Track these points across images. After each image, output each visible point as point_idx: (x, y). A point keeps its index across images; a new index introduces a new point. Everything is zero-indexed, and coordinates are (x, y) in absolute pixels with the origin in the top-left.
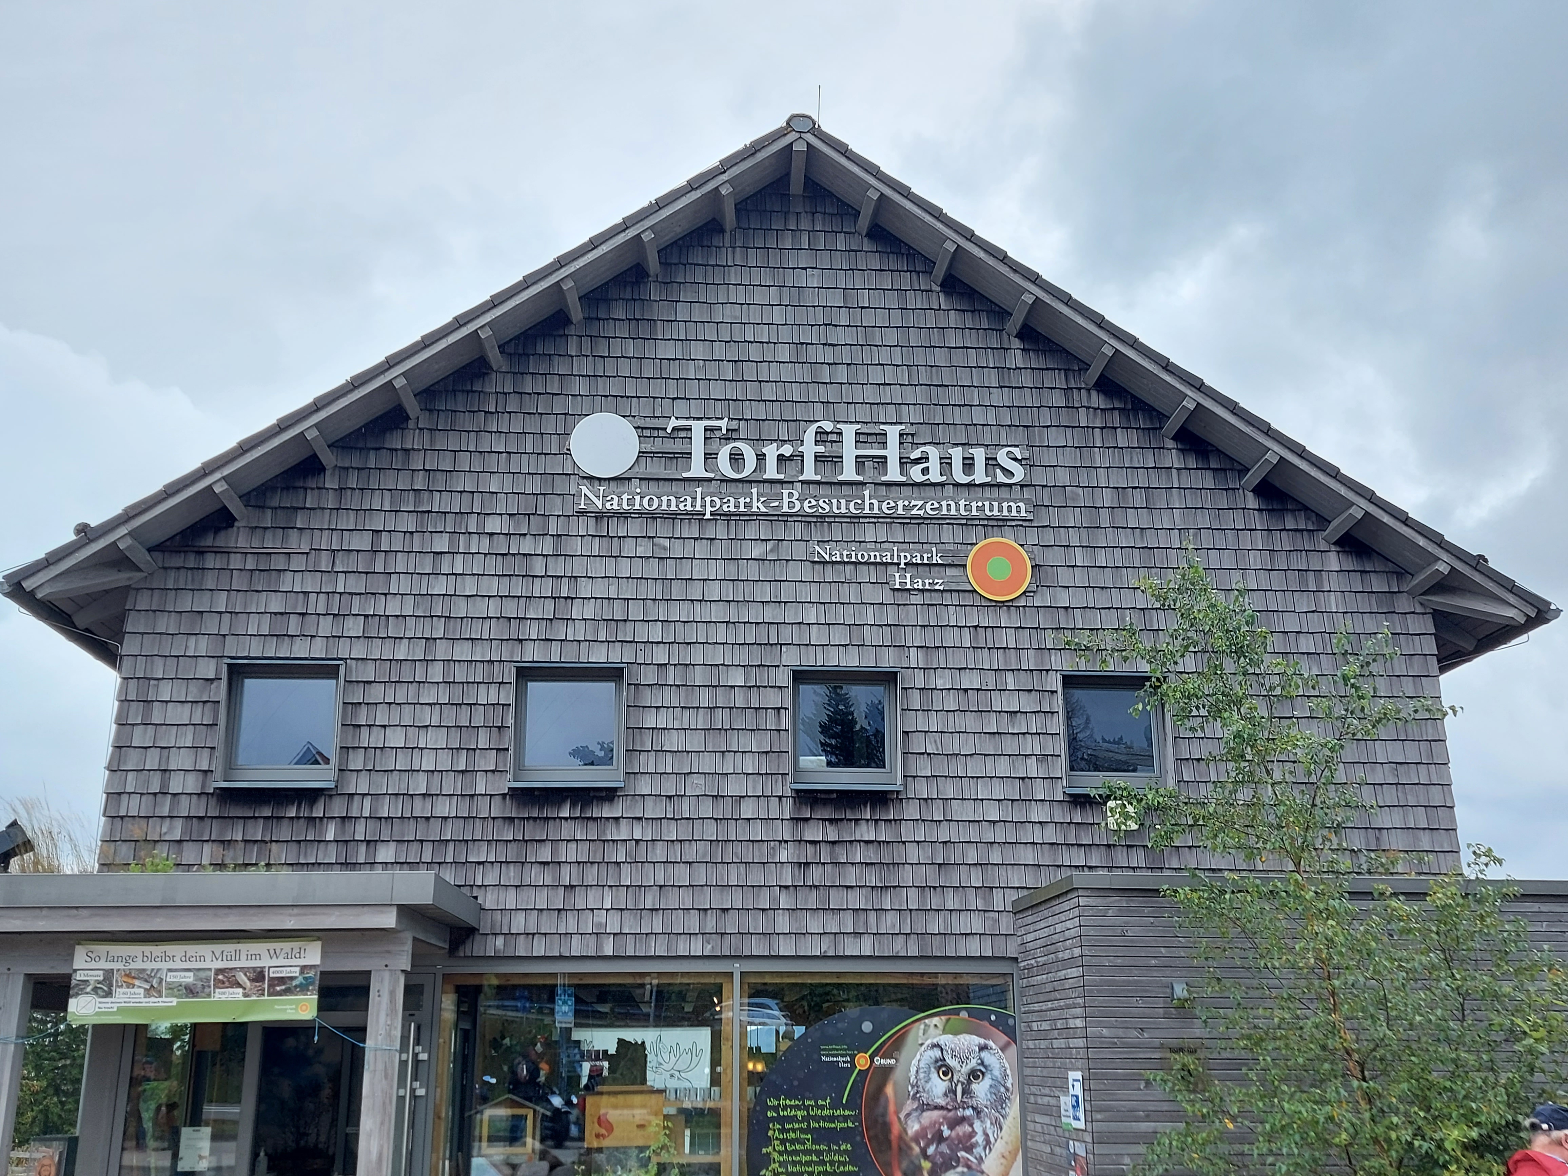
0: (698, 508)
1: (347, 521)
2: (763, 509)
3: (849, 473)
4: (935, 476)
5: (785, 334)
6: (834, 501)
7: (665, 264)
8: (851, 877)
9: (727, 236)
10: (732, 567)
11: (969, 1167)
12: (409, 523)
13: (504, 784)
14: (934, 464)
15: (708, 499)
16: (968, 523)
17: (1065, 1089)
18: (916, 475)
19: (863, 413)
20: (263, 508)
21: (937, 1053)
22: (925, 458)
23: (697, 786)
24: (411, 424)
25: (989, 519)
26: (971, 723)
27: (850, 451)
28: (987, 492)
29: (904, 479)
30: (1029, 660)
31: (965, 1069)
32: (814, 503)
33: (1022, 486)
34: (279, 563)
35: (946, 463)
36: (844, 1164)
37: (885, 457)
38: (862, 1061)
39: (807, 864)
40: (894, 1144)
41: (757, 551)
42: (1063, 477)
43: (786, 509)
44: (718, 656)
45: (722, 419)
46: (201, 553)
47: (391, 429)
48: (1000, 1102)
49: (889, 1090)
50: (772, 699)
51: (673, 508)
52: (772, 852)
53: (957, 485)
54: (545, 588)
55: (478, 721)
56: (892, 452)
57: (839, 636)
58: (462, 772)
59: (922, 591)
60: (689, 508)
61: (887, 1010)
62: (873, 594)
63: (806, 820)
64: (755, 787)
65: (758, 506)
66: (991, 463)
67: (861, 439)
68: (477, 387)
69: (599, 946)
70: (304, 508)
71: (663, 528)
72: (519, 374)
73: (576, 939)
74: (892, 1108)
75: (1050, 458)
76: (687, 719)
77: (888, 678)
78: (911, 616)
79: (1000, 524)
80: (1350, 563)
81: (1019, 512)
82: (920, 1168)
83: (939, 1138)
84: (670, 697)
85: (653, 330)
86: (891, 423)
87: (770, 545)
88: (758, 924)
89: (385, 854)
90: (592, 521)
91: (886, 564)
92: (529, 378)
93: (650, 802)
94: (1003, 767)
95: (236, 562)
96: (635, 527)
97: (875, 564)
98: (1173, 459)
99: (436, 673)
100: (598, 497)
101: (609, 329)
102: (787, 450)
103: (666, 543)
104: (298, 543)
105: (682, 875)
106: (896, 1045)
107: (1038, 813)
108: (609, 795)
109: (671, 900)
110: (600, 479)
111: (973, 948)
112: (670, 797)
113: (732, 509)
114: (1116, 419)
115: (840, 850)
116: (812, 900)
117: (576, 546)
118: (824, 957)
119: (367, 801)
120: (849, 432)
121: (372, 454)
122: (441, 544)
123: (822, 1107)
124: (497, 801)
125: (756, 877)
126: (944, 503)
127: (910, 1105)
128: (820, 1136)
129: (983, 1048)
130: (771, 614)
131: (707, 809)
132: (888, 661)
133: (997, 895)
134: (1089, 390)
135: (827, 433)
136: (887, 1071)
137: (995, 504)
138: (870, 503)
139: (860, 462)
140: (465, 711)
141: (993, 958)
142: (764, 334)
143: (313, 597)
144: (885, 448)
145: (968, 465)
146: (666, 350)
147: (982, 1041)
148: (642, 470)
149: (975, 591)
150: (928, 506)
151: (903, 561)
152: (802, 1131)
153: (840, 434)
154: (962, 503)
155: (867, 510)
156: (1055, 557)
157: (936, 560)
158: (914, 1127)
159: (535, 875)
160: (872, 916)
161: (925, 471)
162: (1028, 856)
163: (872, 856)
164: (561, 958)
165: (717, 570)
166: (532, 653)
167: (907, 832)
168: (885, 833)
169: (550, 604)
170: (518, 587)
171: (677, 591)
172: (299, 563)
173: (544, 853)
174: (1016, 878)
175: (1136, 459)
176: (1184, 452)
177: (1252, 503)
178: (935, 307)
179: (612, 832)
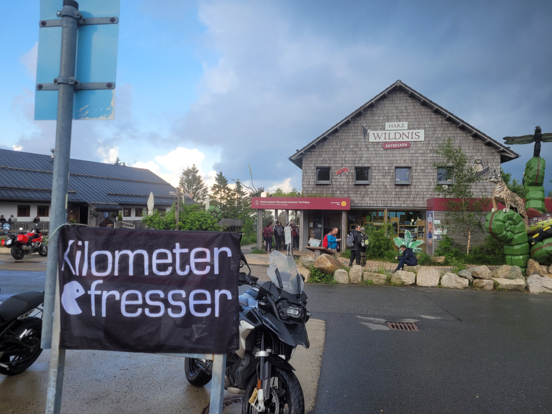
1: (330, 147)
5: (395, 114)
7: (376, 103)
8: (403, 196)
9: (386, 98)
10: (386, 152)
12: (339, 147)
13: (353, 183)
20: (319, 145)
23: (381, 183)
24: (339, 132)
26: (422, 174)
30: (432, 164)
34: (321, 153)
39: (397, 194)
42: (440, 135)
44: (384, 165)
46: (311, 152)
47: (336, 132)
50: (392, 171)
52: (391, 192)
54: (358, 156)
55: (350, 175)
57: (402, 161)
58: (348, 182)
62: (408, 155)
63: (397, 188)
64: (389, 184)
68: (348, 126)
69: (367, 205)
70: (325, 145)
73: (364, 204)
75: (437, 132)
76: (379, 174)
77: (410, 168)
78: (414, 158)
80: (487, 148)
84: (376, 171)
85: (374, 115)
88: (389, 202)
89: (338, 192)
93: (374, 186)
94: (427, 180)
95: (316, 153)
96: (371, 146)
101: (367, 115)
103: (376, 148)
104: (323, 150)
105: (378, 196)
107: (432, 187)
108: (368, 185)
109: (377, 199)
111: (421, 206)
112: (377, 185)
114: (449, 125)
115: (401, 192)
116: (397, 199)
117: (363, 149)
118: (399, 207)
119: (335, 186)
122: (344, 149)
124: (352, 186)
125: (389, 196)
130: (392, 158)
131: (382, 187)
132: (410, 165)
133: (425, 199)
134: (445, 121)
141: (424, 207)
142: (392, 114)
143: (326, 158)
146: (376, 118)
159: (358, 195)
160: (406, 201)
162: (430, 193)
163: (406, 193)
164: (362, 206)
166: (357, 165)
167: (412, 190)
168: (409, 190)
169: (359, 158)
170: (355, 156)
171: (378, 155)
172: (324, 153)
173: (359, 193)
174: (428, 196)
175: (452, 132)
176: (461, 130)
177: (471, 138)
178: (420, 108)
179: (368, 190)
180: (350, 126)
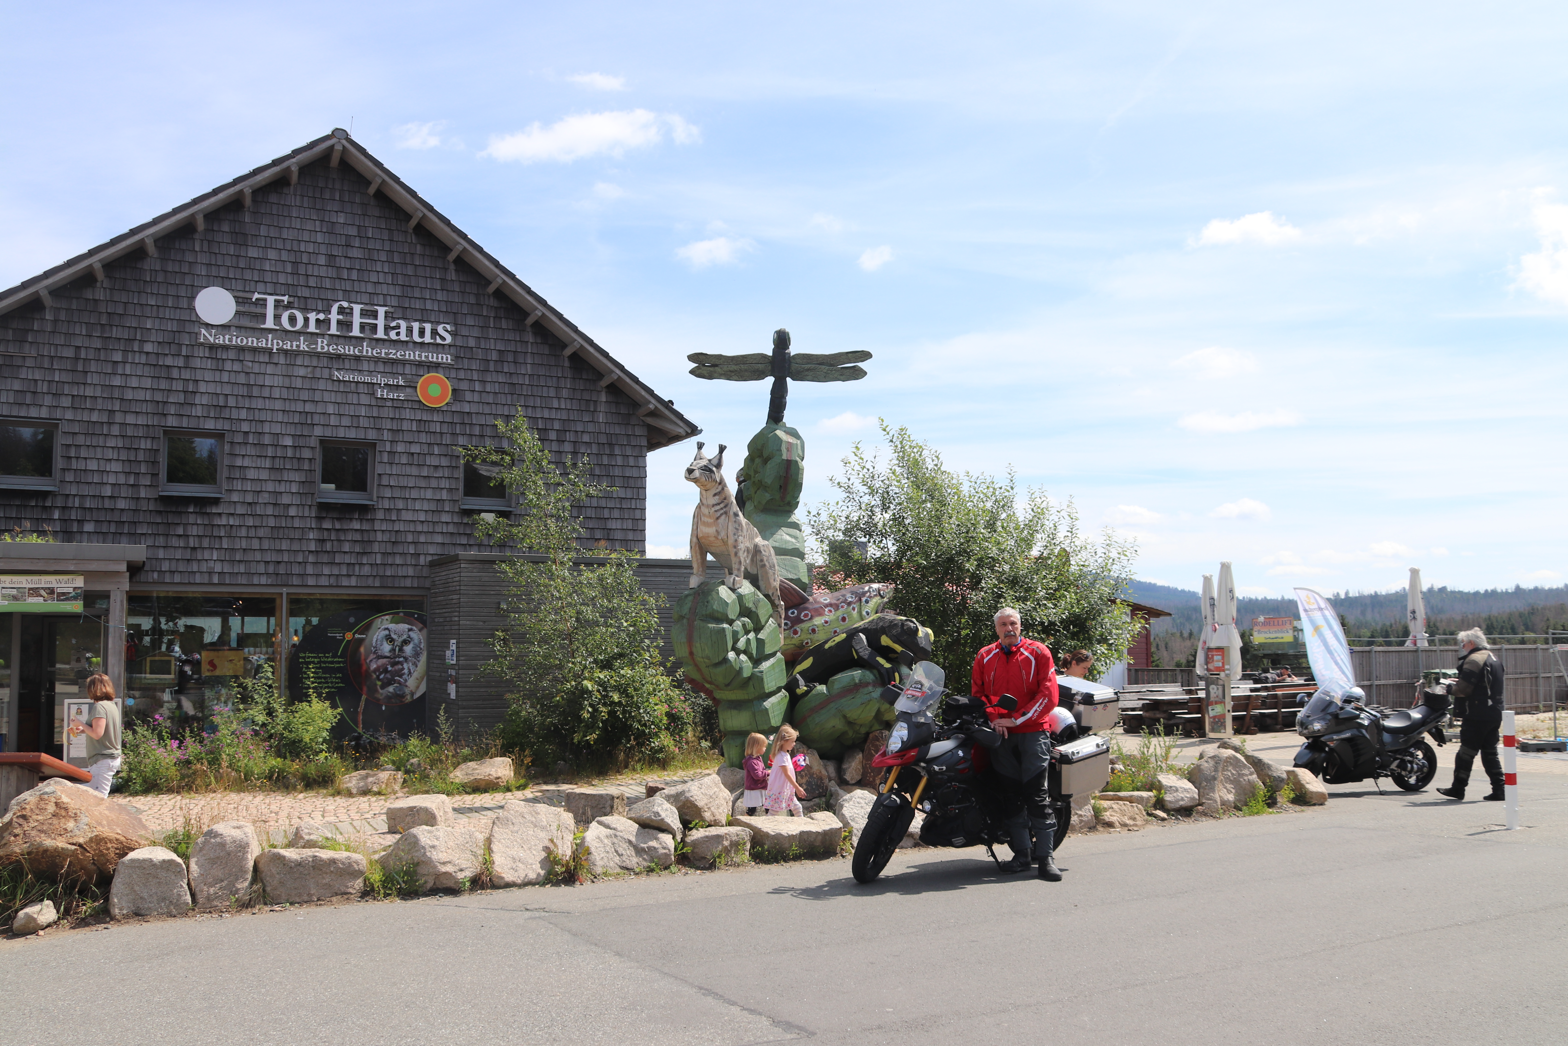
0: (269, 346)
1: (60, 340)
2: (306, 349)
3: (356, 332)
4: (403, 337)
5: (323, 249)
6: (347, 347)
7: (254, 201)
8: (347, 547)
9: (292, 188)
10: (287, 380)
11: (400, 684)
12: (98, 344)
13: (156, 493)
14: (403, 330)
15: (275, 341)
16: (419, 364)
17: (448, 648)
18: (393, 335)
19: (365, 298)
20: (7, 328)
21: (387, 632)
22: (398, 327)
23: (264, 498)
24: (98, 284)
25: (431, 362)
26: (414, 471)
27: (357, 320)
28: (431, 348)
29: (386, 337)
30: (447, 440)
31: (401, 640)
32: (335, 347)
33: (450, 346)
34: (18, 362)
35: (410, 330)
36: (338, 683)
37: (376, 325)
38: (349, 636)
39: (324, 540)
40: (364, 674)
41: (302, 372)
42: (472, 343)
43: (319, 350)
44: (277, 429)
45: (285, 295)
47: (86, 287)
48: (417, 655)
49: (362, 650)
50: (307, 454)
51: (255, 345)
52: (305, 534)
53: (415, 343)
54: (179, 386)
55: (141, 458)
56: (381, 322)
57: (346, 421)
58: (132, 485)
59: (393, 400)
60: (264, 345)
61: (362, 612)
62: (365, 400)
63: (324, 518)
64: (296, 500)
65: (303, 347)
66: (434, 333)
67: (363, 314)
68: (139, 266)
69: (210, 578)
70: (32, 330)
71: (248, 356)
72: (164, 260)
73: (198, 575)
74: (363, 657)
75: (464, 331)
76: (259, 462)
77: (371, 446)
78: (385, 413)
79: (436, 366)
80: (610, 399)
81: (447, 360)
82: (376, 685)
83: (386, 671)
84: (250, 450)
85: (246, 240)
86: (381, 306)
87: (310, 369)
88: (296, 569)
89: (89, 527)
90: (207, 350)
91: (374, 384)
92: (171, 262)
93: (238, 506)
94: (429, 494)
96: (232, 355)
97: (368, 383)
98: (530, 338)
99: (115, 430)
100: (211, 335)
101: (220, 238)
102: (322, 316)
103: (250, 364)
104: (30, 351)
105: (255, 544)
106: (366, 629)
107: (445, 518)
108: (216, 501)
109: (249, 557)
110: (212, 326)
111: (408, 583)
112: (249, 504)
113: (289, 348)
114: (502, 314)
115: (341, 534)
116: (325, 558)
117: (197, 363)
118: (331, 586)
119: (77, 500)
120: (357, 308)
121: (74, 301)
122: (118, 357)
123: (328, 657)
124: (152, 503)
125: (296, 546)
126: (407, 353)
127: (372, 656)
128: (326, 671)
129: (410, 630)
130: (309, 408)
131: (270, 511)
132: (372, 435)
133: (422, 558)
134: (489, 297)
135: (345, 309)
136: (361, 641)
137: (435, 355)
138: (367, 350)
139: (362, 327)
140: (133, 453)
141: (418, 588)
142: (310, 248)
143: (40, 383)
144: (376, 319)
145: (422, 333)
146: (253, 253)
147: (410, 627)
148: (236, 322)
149: (420, 401)
150: (399, 354)
151: (383, 383)
152: (317, 668)
153: (352, 309)
154: (417, 353)
155: (365, 353)
156: (464, 386)
157: (401, 383)
158: (374, 666)
159: (175, 542)
160: (357, 567)
161: (398, 334)
162: (439, 539)
163: (358, 537)
164: (190, 583)
165: (278, 381)
166: (172, 422)
167: (377, 526)
168: (366, 526)
169: (182, 395)
170: (163, 385)
171: (256, 392)
172: (31, 363)
173: (179, 531)
174: (432, 550)
175: (511, 336)
176: (535, 334)
177: (567, 364)
178: (409, 241)
179: (217, 521)
180: (146, 267)
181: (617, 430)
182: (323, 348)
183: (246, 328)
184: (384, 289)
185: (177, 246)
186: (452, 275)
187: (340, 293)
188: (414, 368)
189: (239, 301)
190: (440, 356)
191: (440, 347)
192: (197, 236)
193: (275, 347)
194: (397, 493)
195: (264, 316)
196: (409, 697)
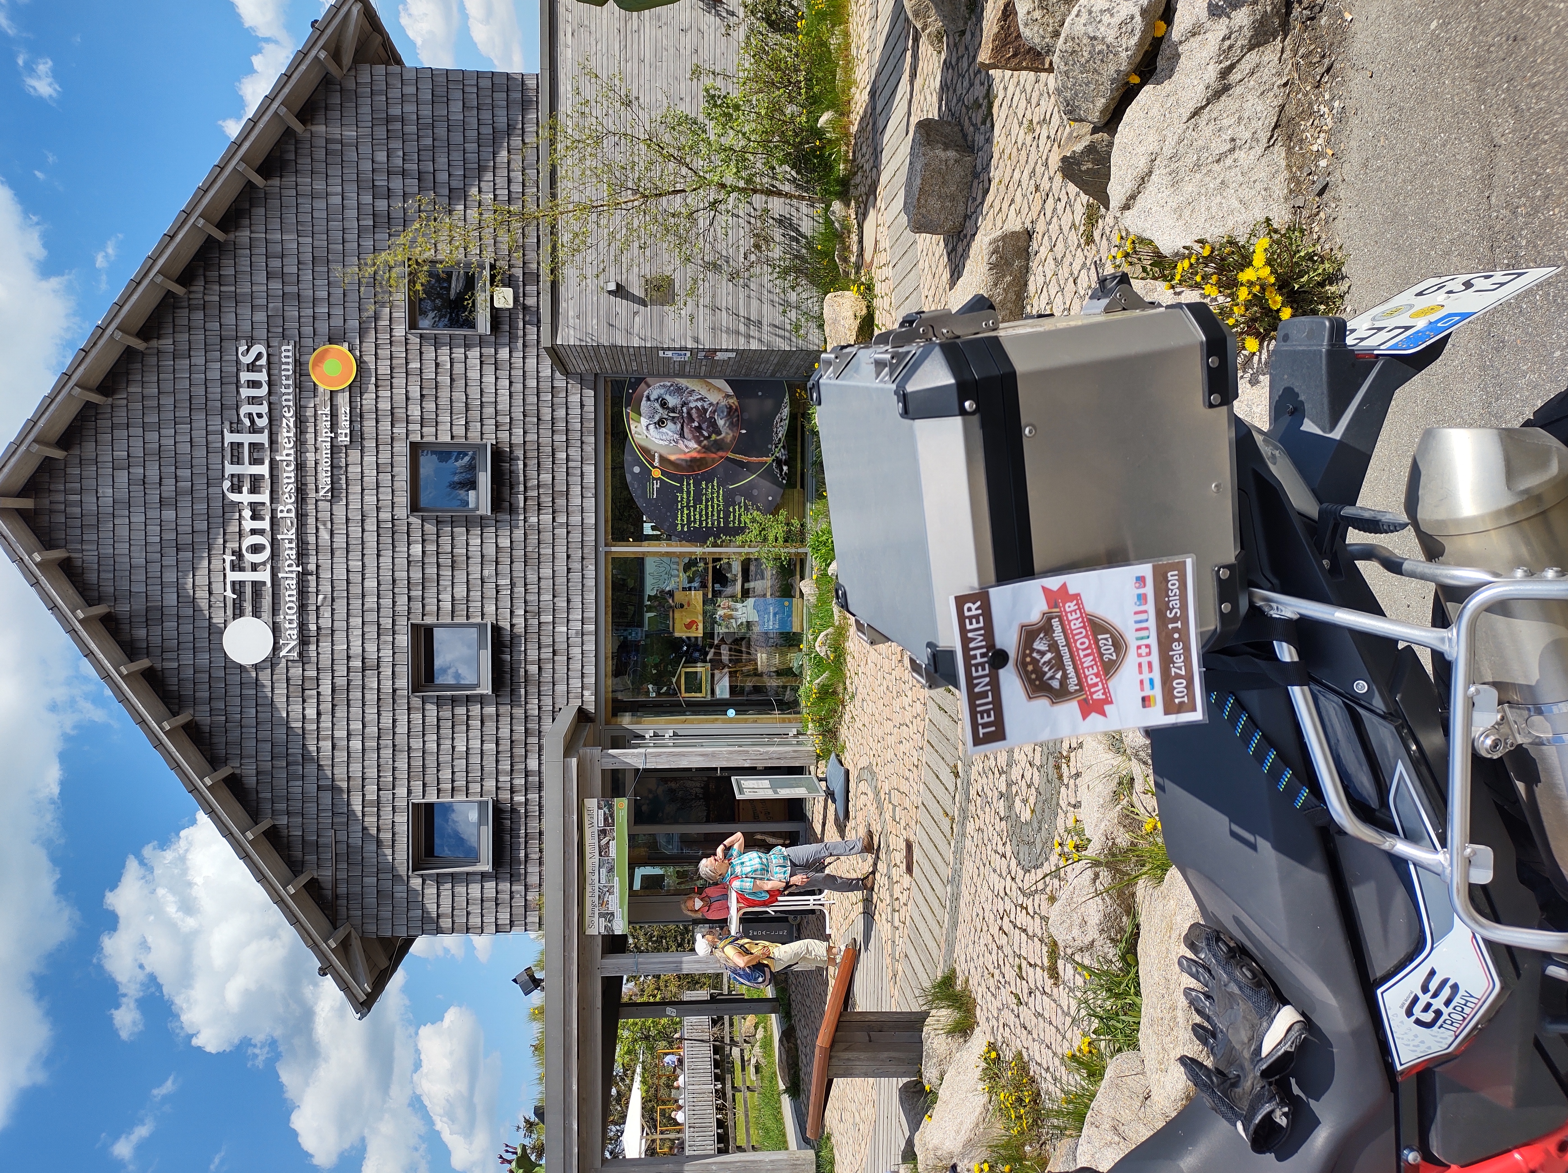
0: (294, 575)
1: (311, 808)
2: (294, 530)
3: (263, 470)
4: (264, 409)
5: (154, 513)
6: (285, 481)
7: (99, 601)
8: (546, 477)
9: (73, 555)
10: (337, 553)
11: (715, 411)
12: (311, 768)
13: (490, 696)
14: (254, 409)
15: (287, 569)
16: (299, 387)
18: (263, 422)
19: (215, 459)
20: (303, 862)
21: (652, 427)
22: (250, 414)
23: (489, 575)
24: (238, 771)
25: (295, 372)
26: (444, 394)
27: (246, 469)
28: (275, 372)
29: (266, 431)
30: (399, 351)
32: (287, 495)
33: (269, 346)
34: (342, 847)
35: (252, 400)
36: (713, 486)
37: (250, 444)
38: (656, 473)
39: (539, 505)
40: (703, 455)
41: (325, 535)
42: (260, 316)
43: (293, 515)
44: (401, 562)
45: (224, 560)
46: (337, 897)
47: (242, 784)
48: (679, 390)
49: (673, 458)
50: (431, 528)
51: (294, 592)
52: (531, 527)
53: (270, 393)
54: (356, 677)
55: (449, 714)
56: (246, 439)
57: (386, 480)
58: (482, 722)
59: (351, 421)
60: (294, 582)
61: (628, 458)
62: (354, 455)
63: (511, 505)
64: (490, 538)
65: (292, 534)
66: (252, 367)
67: (237, 460)
68: (207, 729)
69: (589, 633)
70: (303, 836)
71: (310, 599)
72: (195, 702)
73: (585, 647)
74: (682, 457)
75: (246, 326)
76: (446, 582)
77: (415, 449)
78: (369, 430)
79: (299, 364)
80: (320, 118)
81: (289, 351)
82: (716, 441)
83: (699, 428)
84: (431, 593)
85: (155, 608)
86: (223, 438)
87: (321, 527)
88: (576, 536)
89: (533, 765)
90: (307, 647)
91: (331, 446)
92: (198, 694)
93: (500, 605)
94: (474, 374)
95: (342, 875)
96: (310, 619)
97: (332, 454)
98: (244, 235)
99: (416, 743)
100: (287, 644)
101: (156, 640)
102: (247, 513)
103: (321, 597)
104: (327, 837)
105: (547, 584)
106: (647, 453)
107: (504, 353)
108: (496, 630)
109: (562, 590)
110: (275, 643)
111: (590, 402)
112: (497, 592)
113: (294, 552)
114: (213, 274)
115: (529, 484)
116: (561, 502)
117: (325, 658)
118: (596, 496)
119: (501, 778)
120: (230, 469)
121: (260, 795)
122: (326, 746)
124: (500, 700)
125: (547, 537)
126: (284, 403)
127: (681, 446)
128: (698, 500)
129: (648, 399)
130: (371, 525)
131: (505, 569)
132: (402, 448)
133: (557, 383)
134: (190, 292)
135: (232, 484)
136: (662, 458)
137: (283, 367)
138: (286, 455)
139: (254, 462)
140: (442, 723)
141: (595, 389)
142: (154, 529)
144: (242, 444)
145: (254, 384)
146: (171, 599)
147: (644, 399)
148: (266, 614)
149: (350, 386)
150: (287, 415)
151: (329, 434)
152: (695, 510)
153: (232, 475)
154: (283, 390)
155: (291, 458)
156: (323, 328)
157: (327, 411)
158: (693, 444)
159: (547, 674)
160: (571, 464)
161: (260, 416)
162: (532, 362)
163: (533, 463)
164: (596, 656)
165: (340, 564)
166: (402, 683)
167: (518, 440)
168: (519, 454)
169: (368, 673)
170: (356, 694)
171: (356, 589)
172: (342, 836)
173: (533, 669)
174: (546, 371)
175: (244, 263)
176: (237, 227)
177: (276, 182)
178: (125, 402)
179: (520, 629)
180: (208, 720)
181: (365, 109)
182: (289, 511)
183: (273, 603)
184: (199, 435)
185: (176, 688)
186: (166, 343)
187: (211, 490)
188: (304, 394)
189: (238, 612)
190: (284, 360)
191: (272, 359)
192: (158, 666)
193: (294, 568)
194: (475, 414)
195: (254, 583)
196: (731, 401)
